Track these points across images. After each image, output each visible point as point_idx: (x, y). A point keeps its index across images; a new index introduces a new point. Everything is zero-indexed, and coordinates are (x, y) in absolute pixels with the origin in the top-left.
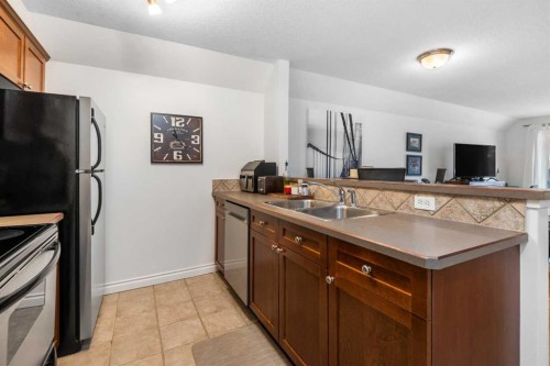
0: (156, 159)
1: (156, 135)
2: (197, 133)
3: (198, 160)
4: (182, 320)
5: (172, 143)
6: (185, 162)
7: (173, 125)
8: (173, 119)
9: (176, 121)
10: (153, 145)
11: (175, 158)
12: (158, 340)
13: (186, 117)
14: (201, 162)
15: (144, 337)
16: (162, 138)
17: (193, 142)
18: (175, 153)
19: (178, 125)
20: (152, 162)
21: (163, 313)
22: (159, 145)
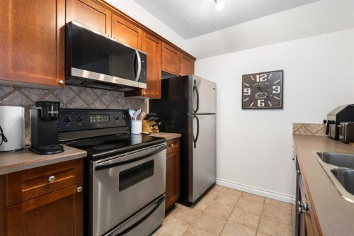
0: (245, 106)
1: (245, 90)
2: (278, 84)
3: (279, 105)
4: (244, 225)
5: (256, 95)
6: (267, 107)
7: (258, 80)
8: (258, 76)
9: (260, 77)
10: (244, 97)
11: (259, 105)
12: (222, 227)
13: (268, 73)
14: (282, 108)
15: (217, 220)
16: (249, 92)
17: (274, 92)
18: (259, 101)
19: (261, 80)
20: (243, 108)
21: (237, 212)
22: (247, 96)
